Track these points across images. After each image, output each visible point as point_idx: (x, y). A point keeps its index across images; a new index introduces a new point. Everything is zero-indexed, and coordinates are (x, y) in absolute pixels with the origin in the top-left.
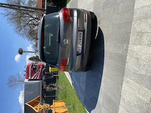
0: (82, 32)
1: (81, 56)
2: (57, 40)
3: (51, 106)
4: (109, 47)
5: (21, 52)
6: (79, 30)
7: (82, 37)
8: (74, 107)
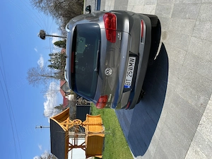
0: (135, 58)
1: (129, 92)
2: (96, 70)
3: (84, 123)
4: (176, 85)
5: (43, 36)
6: (131, 55)
7: (134, 65)
8: (114, 134)
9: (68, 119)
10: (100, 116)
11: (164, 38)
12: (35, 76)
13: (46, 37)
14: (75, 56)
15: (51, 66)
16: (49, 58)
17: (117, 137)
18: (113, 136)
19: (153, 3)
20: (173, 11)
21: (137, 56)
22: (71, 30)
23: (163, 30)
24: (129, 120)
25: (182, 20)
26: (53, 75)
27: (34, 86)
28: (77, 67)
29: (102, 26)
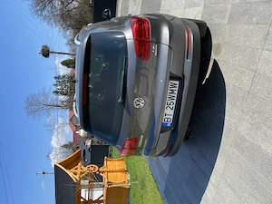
0: (177, 82)
1: (169, 132)
2: (120, 100)
3: (101, 169)
4: (238, 121)
5: (46, 53)
6: (172, 77)
7: (176, 92)
8: (143, 186)
9: (79, 164)
10: (122, 160)
11: (218, 53)
12: (36, 106)
13: (50, 55)
14: (88, 78)
15: (57, 92)
16: (55, 81)
17: (148, 189)
18: (142, 188)
19: (198, 5)
20: (231, 15)
21: (181, 79)
22: (82, 41)
23: (214, 42)
24: (166, 168)
25: (246, 26)
26: (59, 103)
27: (34, 119)
28: (91, 95)
29: (129, 35)
